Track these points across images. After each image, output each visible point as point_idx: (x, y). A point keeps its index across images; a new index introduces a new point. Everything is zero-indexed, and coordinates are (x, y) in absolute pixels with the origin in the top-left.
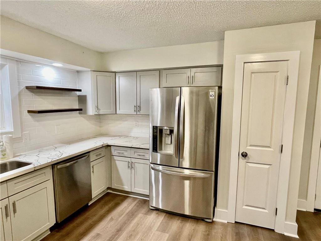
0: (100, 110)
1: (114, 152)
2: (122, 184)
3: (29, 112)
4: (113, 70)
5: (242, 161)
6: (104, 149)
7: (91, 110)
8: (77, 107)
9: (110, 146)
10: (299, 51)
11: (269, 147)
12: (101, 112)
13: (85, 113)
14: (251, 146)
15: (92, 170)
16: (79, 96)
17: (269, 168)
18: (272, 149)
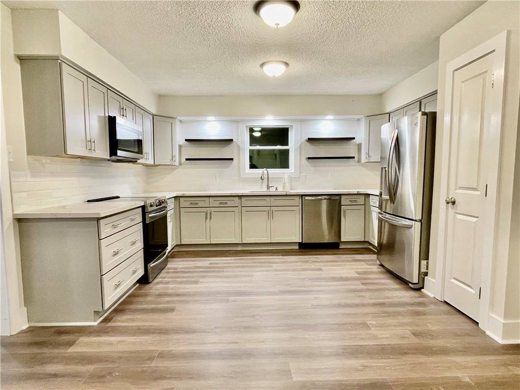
0: (371, 157)
1: (371, 201)
2: (374, 239)
4: (388, 112)
7: (363, 157)
8: (352, 156)
9: (369, 195)
10: (505, 32)
11: (476, 189)
12: (371, 160)
13: (360, 161)
14: (460, 188)
17: (476, 222)
18: (478, 193)
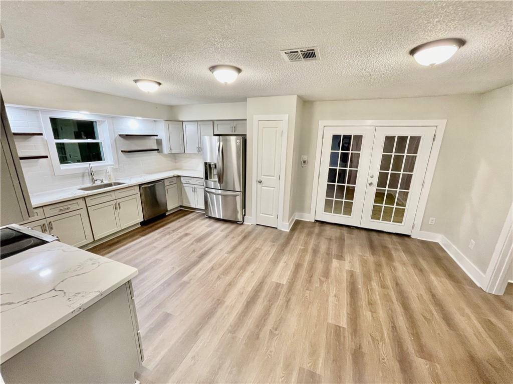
0: (172, 150)
1: (183, 180)
2: (190, 203)
3: (122, 151)
4: (181, 120)
5: (259, 185)
6: (175, 178)
7: (166, 150)
8: (156, 148)
9: (180, 176)
10: (288, 115)
11: (273, 176)
12: (173, 152)
13: (162, 152)
14: (264, 176)
15: (166, 192)
16: (157, 139)
17: (274, 190)
18: (275, 178)
